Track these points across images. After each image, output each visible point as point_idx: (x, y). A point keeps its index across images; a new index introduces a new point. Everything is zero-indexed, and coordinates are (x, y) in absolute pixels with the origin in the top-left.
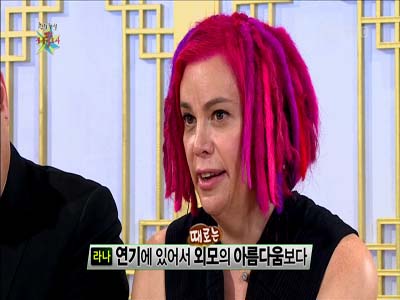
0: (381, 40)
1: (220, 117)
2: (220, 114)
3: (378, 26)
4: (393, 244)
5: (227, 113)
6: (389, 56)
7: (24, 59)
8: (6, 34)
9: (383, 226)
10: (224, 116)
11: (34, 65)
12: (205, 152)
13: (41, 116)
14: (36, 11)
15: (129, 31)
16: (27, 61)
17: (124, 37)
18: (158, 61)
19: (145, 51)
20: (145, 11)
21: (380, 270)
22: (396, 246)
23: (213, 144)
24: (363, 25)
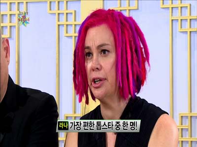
0: (181, 28)
1: (104, 53)
2: (104, 51)
3: (180, 21)
4: (187, 125)
5: (108, 51)
6: (185, 35)
9: (182, 117)
10: (107, 52)
11: (13, 39)
12: (97, 69)
13: (17, 64)
14: (14, 13)
15: (59, 23)
16: (10, 38)
17: (57, 26)
18: (73, 37)
19: (67, 32)
20: (67, 14)
21: (180, 138)
23: (101, 66)
24: (172, 20)
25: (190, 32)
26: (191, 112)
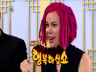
5: (56, 25)
7: (5, 12)
8: (1, 6)
9: (89, 51)
11: (8, 13)
14: (8, 1)
15: (30, 6)
16: (6, 13)
18: (37, 13)
19: (33, 10)
20: (33, 1)
22: (92, 55)
24: (84, 4)
25: (93, 10)
26: (93, 48)
